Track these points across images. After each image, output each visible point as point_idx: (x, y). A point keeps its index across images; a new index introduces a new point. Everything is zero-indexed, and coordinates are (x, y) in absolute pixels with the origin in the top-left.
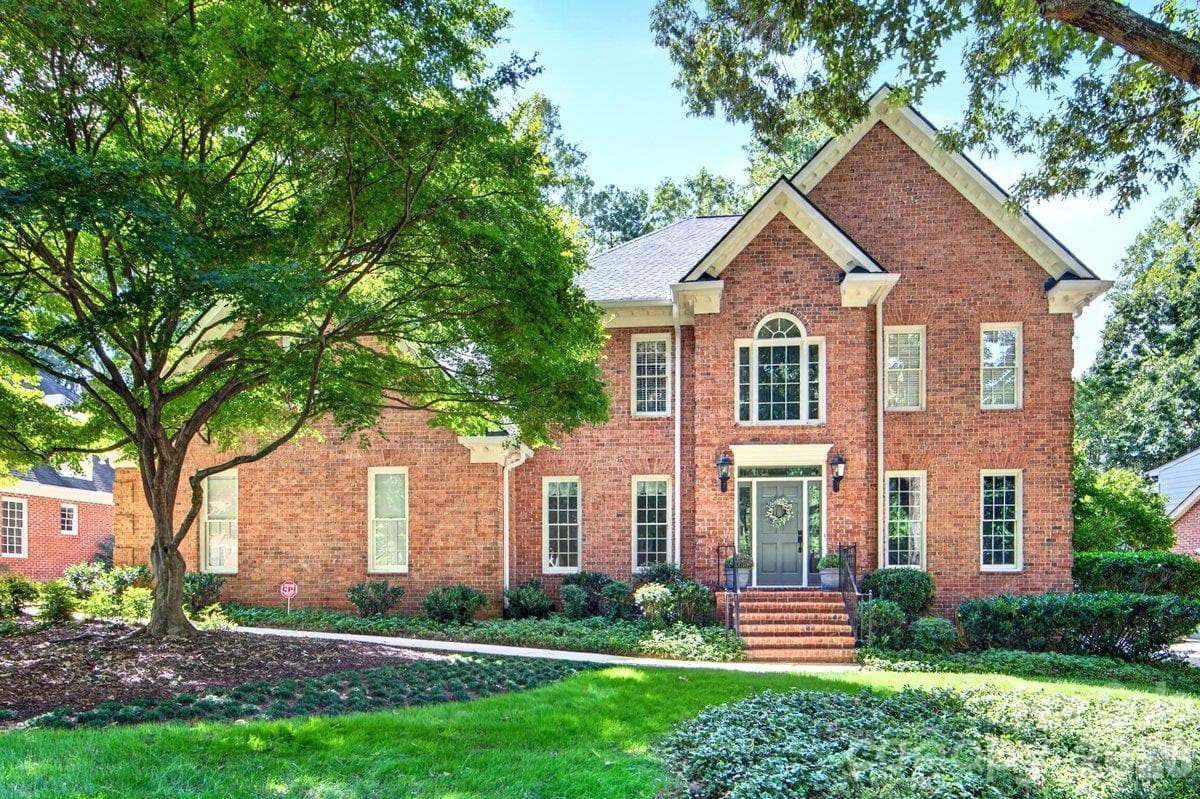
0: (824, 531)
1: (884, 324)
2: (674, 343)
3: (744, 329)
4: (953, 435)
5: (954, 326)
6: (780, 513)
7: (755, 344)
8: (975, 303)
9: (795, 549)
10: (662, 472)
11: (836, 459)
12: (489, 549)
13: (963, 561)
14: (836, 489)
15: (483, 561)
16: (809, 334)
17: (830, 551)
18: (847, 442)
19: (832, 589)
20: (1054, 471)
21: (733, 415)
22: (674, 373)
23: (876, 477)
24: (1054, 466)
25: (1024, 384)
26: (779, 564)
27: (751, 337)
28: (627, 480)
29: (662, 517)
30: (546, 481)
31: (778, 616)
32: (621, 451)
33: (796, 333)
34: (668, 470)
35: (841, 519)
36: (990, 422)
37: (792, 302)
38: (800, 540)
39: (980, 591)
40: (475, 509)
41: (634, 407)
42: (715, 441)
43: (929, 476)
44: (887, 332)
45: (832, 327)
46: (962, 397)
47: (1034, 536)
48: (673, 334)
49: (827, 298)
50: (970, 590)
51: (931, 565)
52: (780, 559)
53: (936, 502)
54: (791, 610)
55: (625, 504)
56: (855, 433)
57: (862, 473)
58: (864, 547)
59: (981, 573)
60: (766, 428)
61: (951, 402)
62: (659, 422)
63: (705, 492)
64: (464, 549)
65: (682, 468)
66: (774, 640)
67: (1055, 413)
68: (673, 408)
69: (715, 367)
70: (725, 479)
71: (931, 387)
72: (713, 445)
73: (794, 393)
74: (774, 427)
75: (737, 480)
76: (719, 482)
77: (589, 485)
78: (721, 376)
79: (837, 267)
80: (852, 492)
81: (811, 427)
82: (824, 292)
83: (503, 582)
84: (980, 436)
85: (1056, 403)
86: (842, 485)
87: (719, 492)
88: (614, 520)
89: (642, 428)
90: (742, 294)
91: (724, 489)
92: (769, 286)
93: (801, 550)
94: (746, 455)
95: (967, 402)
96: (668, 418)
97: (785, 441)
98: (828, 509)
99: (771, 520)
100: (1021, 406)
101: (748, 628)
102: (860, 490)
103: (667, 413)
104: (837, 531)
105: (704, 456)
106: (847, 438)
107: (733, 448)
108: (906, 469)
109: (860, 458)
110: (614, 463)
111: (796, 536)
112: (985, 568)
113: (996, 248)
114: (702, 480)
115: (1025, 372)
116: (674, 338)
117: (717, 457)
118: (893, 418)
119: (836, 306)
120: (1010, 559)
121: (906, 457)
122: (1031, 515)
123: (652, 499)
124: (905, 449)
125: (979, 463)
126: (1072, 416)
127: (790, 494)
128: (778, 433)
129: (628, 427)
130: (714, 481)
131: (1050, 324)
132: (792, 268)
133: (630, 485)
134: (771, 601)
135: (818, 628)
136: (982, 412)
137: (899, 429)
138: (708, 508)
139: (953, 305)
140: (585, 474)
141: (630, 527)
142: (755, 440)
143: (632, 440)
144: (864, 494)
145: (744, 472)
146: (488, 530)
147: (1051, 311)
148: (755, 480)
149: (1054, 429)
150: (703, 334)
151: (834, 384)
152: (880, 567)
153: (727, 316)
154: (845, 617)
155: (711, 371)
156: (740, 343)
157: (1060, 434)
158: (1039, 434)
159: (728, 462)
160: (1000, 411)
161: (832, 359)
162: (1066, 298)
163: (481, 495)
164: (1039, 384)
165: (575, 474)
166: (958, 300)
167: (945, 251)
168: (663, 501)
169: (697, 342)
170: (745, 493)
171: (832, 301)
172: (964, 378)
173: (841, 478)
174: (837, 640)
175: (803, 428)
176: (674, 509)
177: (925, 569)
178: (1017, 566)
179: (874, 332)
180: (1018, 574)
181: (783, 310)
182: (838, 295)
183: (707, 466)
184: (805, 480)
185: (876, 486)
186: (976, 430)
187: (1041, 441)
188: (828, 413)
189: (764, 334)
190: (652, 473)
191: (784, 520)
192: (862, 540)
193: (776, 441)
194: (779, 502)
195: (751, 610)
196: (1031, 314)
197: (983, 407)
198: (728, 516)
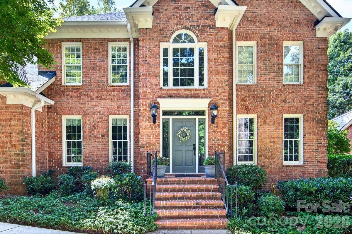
0: (207, 144)
1: (236, 41)
2: (130, 47)
3: (165, 37)
4: (270, 97)
5: (270, 42)
6: (184, 135)
7: (171, 46)
8: (281, 31)
9: (192, 153)
10: (125, 114)
11: (213, 107)
12: (18, 154)
13: (275, 160)
14: (213, 122)
15: (14, 161)
16: (199, 41)
17: (209, 155)
18: (218, 98)
19: (211, 176)
20: (318, 116)
21: (159, 83)
22: (130, 62)
23: (232, 118)
24: (319, 113)
25: (304, 72)
26: (184, 162)
27: (168, 42)
28: (106, 118)
29: (125, 137)
30: (64, 118)
31: (180, 194)
32: (103, 103)
33: (192, 41)
34: (128, 113)
35: (215, 138)
36: (288, 91)
37: (190, 24)
38: (195, 149)
39: (283, 175)
40: (10, 131)
41: (110, 81)
42: (149, 96)
43: (258, 117)
44: (238, 44)
45: (211, 37)
46: (274, 78)
47: (309, 148)
48: (130, 43)
49: (209, 22)
50: (278, 174)
51: (259, 162)
52: (184, 159)
53: (261, 131)
54: (188, 190)
55: (105, 130)
56: (222, 94)
57: (226, 115)
58: (227, 153)
59: (284, 166)
60: (176, 90)
61: (269, 80)
62: (123, 88)
63: (145, 124)
64: (3, 154)
65: (134, 112)
66: (176, 213)
67: (319, 87)
68: (130, 81)
69: (150, 57)
70: (154, 117)
71: (260, 72)
72: (148, 99)
73: (191, 73)
74: (181, 90)
75: (162, 117)
76: (152, 118)
77: (87, 120)
78: (153, 62)
79: (214, 6)
80: (221, 125)
81: (200, 90)
82: (206, 19)
83: (31, 172)
84: (282, 98)
85: (319, 81)
86: (216, 121)
87: (152, 123)
88: (99, 139)
89: (114, 91)
90: (164, 18)
91: (154, 122)
92: (178, 15)
93: (195, 154)
94: (166, 104)
95: (277, 80)
96: (127, 86)
97: (187, 97)
98: (209, 133)
99: (180, 138)
100: (302, 83)
101: (161, 203)
102: (225, 123)
103: (127, 84)
104: (213, 144)
105: (144, 104)
106: (218, 96)
107: (159, 100)
108: (247, 113)
109: (224, 106)
110: (99, 108)
111: (193, 147)
112: (286, 163)
113: (290, 4)
114: (143, 117)
115: (305, 66)
116: (130, 44)
117: (151, 105)
118: (240, 88)
119: (213, 27)
120: (296, 159)
121: (247, 107)
122: (307, 136)
123: (120, 128)
124: (247, 103)
125: (282, 111)
126: (327, 88)
127: (190, 125)
128: (183, 93)
129: (107, 90)
130: (149, 118)
131: (316, 43)
132: (190, 6)
133: (108, 120)
134: (177, 184)
135: (204, 203)
136: (284, 86)
137: (244, 93)
138: (146, 132)
139: (270, 31)
140: (85, 114)
141: (108, 142)
142: (171, 96)
143: (109, 97)
144: (227, 125)
145: (166, 113)
146: (16, 143)
147: (317, 36)
148: (171, 118)
149: (318, 94)
150: (143, 39)
151: (212, 67)
152: (235, 163)
153: (156, 30)
154: (219, 194)
155: (147, 59)
156: (163, 45)
157: (321, 97)
158: (312, 97)
159: (157, 107)
160: (293, 85)
161: (210, 54)
162: (325, 29)
163: (12, 123)
164: (312, 72)
165: (79, 114)
166: (272, 29)
167: (266, 4)
168: (125, 129)
169: (140, 43)
170: (166, 124)
171: (211, 24)
172: (275, 68)
173: (216, 116)
174: (216, 212)
175: (196, 90)
176: (130, 133)
177: (256, 164)
178: (300, 162)
179: (232, 45)
180: (300, 166)
181: (185, 28)
182: (214, 21)
183: (145, 110)
184: (197, 118)
185: (232, 121)
186: (281, 95)
187: (312, 101)
188: (209, 83)
189: (176, 41)
190: (119, 114)
191: (186, 139)
192: (226, 149)
193: (182, 97)
194: (183, 129)
195: (166, 190)
196: (308, 38)
197: (284, 83)
198: (157, 136)
